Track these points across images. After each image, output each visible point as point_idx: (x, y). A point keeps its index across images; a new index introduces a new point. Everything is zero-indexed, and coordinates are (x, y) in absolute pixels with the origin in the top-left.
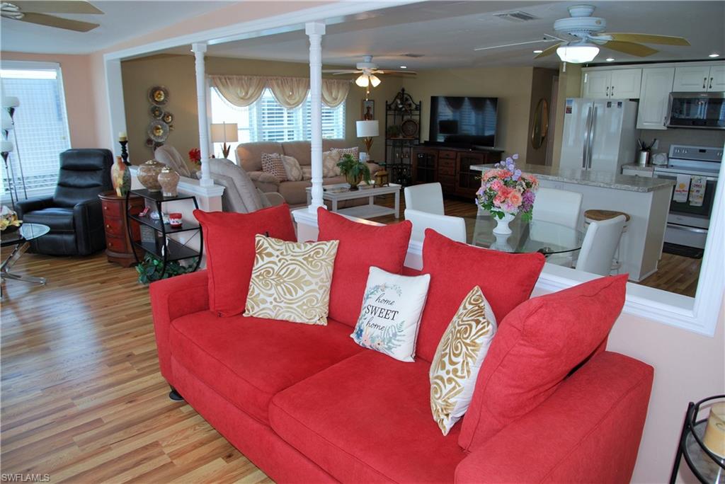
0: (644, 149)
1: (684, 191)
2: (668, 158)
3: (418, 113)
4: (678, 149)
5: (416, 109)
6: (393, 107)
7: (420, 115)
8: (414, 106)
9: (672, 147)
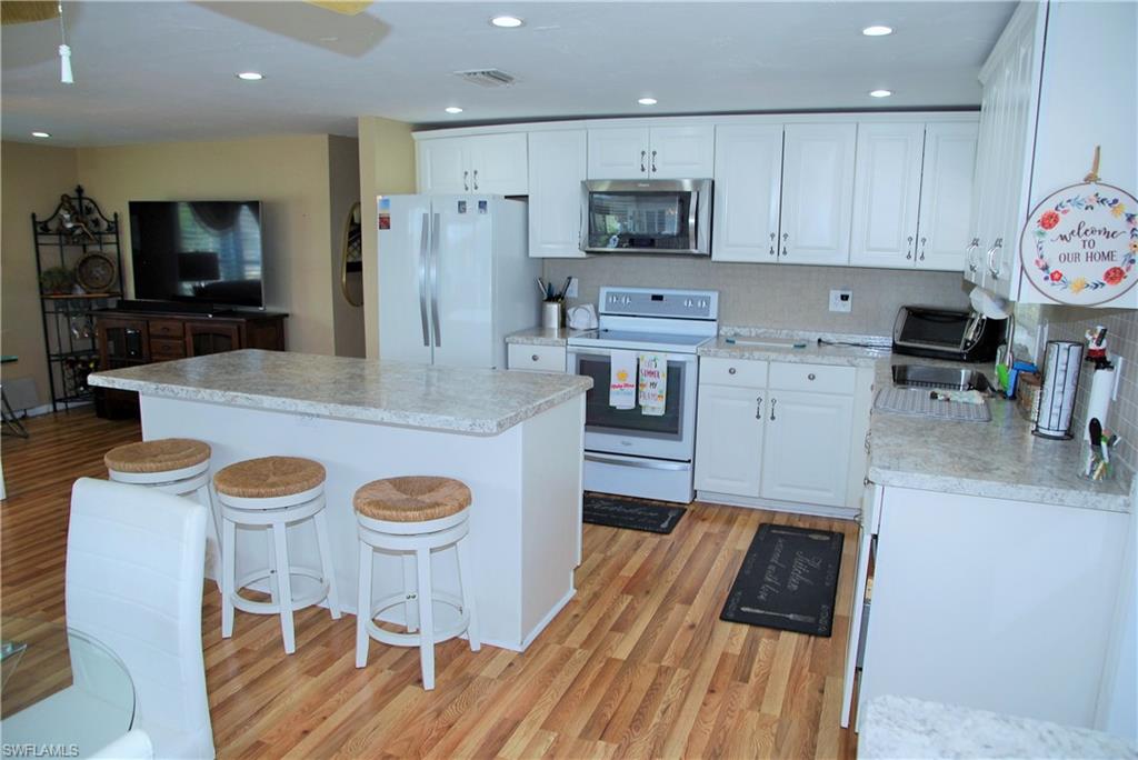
0: (552, 298)
1: (626, 385)
2: (598, 315)
3: (112, 238)
4: (613, 294)
5: (110, 230)
6: (53, 226)
7: (118, 243)
8: (105, 225)
9: (604, 291)
